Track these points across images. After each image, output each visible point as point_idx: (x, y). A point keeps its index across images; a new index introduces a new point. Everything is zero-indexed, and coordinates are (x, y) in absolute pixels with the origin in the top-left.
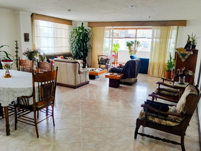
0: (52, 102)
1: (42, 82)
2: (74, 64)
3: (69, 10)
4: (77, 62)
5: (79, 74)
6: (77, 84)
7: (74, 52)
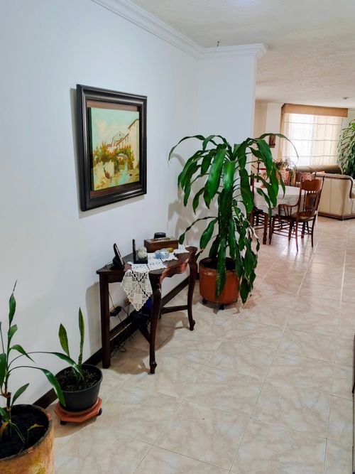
0: (313, 218)
1: (308, 190)
2: (344, 181)
3: (346, 98)
4: (349, 179)
5: (351, 197)
6: (345, 214)
7: (346, 166)
